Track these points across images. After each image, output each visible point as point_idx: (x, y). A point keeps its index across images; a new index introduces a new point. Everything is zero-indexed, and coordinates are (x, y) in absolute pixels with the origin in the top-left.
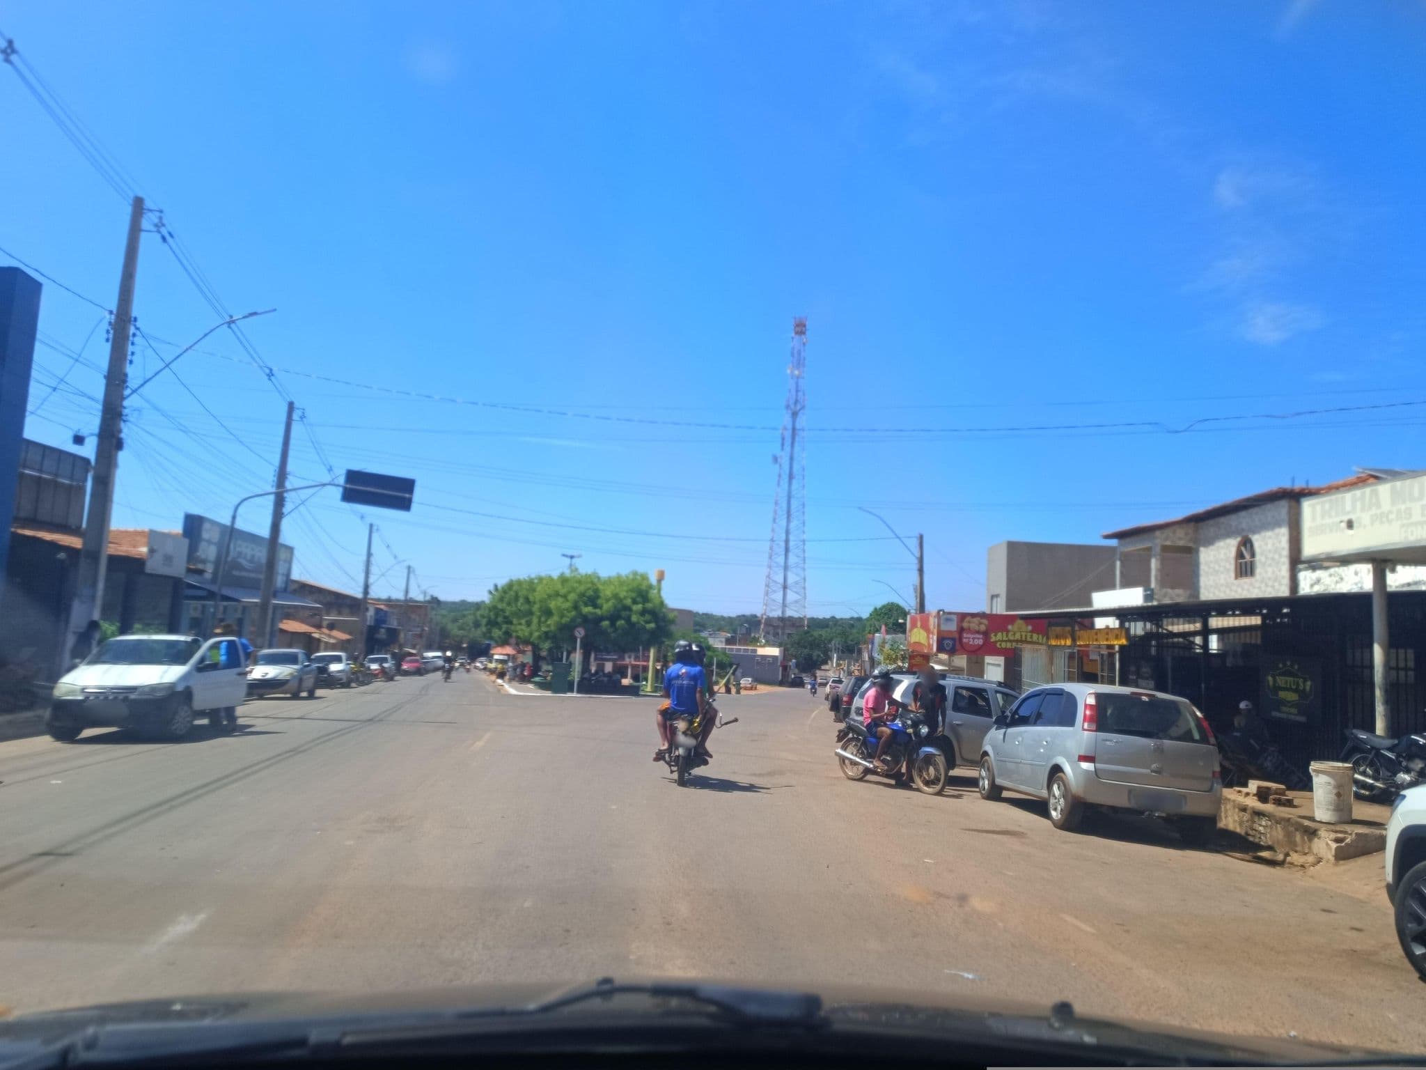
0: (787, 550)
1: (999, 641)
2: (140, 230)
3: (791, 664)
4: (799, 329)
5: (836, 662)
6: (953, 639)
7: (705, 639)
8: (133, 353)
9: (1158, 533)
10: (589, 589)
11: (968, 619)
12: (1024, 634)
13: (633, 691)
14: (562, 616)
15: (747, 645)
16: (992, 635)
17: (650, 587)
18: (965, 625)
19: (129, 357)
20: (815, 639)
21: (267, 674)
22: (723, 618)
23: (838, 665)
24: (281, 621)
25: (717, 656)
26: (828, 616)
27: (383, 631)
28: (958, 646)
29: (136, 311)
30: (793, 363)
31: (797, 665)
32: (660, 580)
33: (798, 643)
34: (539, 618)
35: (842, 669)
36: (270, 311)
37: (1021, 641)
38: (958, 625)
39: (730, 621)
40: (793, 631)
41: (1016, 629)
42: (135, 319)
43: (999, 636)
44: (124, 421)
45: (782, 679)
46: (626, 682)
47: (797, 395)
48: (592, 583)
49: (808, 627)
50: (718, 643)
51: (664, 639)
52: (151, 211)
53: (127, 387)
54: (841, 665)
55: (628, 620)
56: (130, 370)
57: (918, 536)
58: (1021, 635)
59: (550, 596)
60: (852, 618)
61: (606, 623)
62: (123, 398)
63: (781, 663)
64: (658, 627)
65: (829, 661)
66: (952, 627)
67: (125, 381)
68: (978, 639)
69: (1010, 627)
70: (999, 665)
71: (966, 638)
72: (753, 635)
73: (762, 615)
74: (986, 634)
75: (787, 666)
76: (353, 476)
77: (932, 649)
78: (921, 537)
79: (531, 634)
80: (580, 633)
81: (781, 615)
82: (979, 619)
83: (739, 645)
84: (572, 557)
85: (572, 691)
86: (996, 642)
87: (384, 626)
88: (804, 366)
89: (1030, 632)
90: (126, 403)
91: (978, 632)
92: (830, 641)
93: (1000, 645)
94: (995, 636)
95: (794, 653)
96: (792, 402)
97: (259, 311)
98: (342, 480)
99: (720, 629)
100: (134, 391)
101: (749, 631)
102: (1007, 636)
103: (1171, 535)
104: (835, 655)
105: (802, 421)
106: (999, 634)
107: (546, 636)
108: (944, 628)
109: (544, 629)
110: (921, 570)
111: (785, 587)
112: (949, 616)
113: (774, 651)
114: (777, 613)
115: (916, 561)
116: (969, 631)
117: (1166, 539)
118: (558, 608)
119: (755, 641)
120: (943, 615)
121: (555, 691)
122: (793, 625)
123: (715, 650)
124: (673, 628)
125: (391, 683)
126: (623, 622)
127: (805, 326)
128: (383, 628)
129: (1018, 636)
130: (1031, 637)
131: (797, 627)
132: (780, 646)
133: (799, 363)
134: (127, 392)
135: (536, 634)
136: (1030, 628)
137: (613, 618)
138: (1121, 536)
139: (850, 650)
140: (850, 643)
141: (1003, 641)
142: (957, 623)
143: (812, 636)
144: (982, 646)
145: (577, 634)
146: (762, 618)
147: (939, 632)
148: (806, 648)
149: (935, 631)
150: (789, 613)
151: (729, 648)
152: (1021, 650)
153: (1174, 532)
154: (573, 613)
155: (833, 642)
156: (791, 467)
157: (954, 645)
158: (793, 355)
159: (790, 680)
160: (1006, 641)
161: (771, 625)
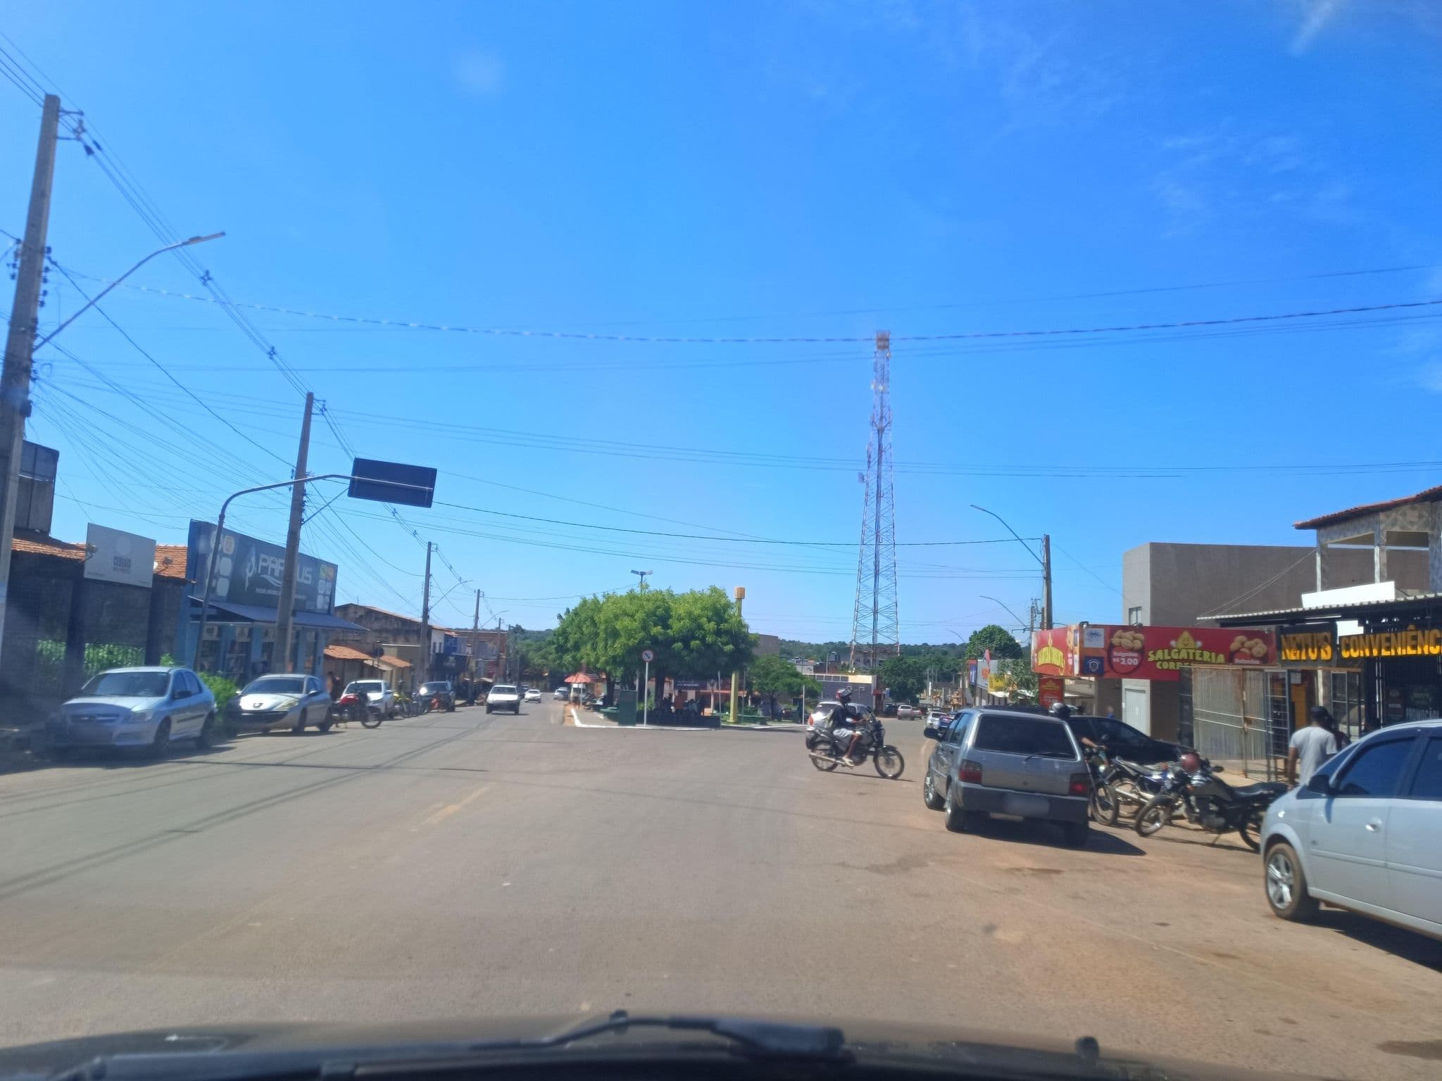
0: (877, 574)
1: (1159, 660)
2: (56, 137)
3: (884, 692)
4: (882, 344)
5: (932, 690)
6: (1100, 659)
7: (792, 665)
8: (45, 293)
9: (1382, 516)
10: (658, 607)
11: (1119, 633)
12: (1191, 652)
13: (714, 723)
14: (630, 637)
15: (838, 673)
16: (1150, 653)
17: (728, 606)
18: (1115, 641)
19: (41, 298)
20: (910, 666)
21: (261, 704)
22: (810, 646)
23: (934, 694)
24: (327, 647)
25: (806, 683)
26: (920, 643)
27: (452, 658)
28: (1107, 667)
29: (50, 240)
30: (876, 377)
31: (891, 694)
32: (740, 599)
33: (892, 670)
34: (606, 640)
35: (939, 697)
36: (216, 236)
37: (1188, 661)
38: (1105, 642)
39: (818, 648)
40: (884, 658)
41: (1180, 646)
42: (49, 250)
43: (1160, 654)
44: (34, 380)
45: (876, 708)
46: (708, 711)
47: (882, 411)
48: (664, 600)
49: (901, 653)
50: (806, 670)
51: (745, 664)
52: (68, 113)
53: (37, 336)
54: (937, 693)
55: (703, 639)
56: (42, 314)
57: (1042, 536)
58: (1188, 653)
59: (616, 617)
60: (945, 645)
61: (679, 645)
62: (32, 350)
63: (875, 690)
64: (738, 650)
65: (925, 691)
66: (1099, 643)
67: (34, 329)
68: (1133, 658)
69: (1173, 643)
70: (1143, 691)
71: (1116, 657)
72: (842, 663)
73: (851, 642)
74: (1142, 652)
75: (881, 694)
76: (361, 466)
77: (1072, 670)
78: (1047, 539)
79: (597, 660)
80: (648, 656)
81: (871, 642)
82: (1132, 632)
83: (829, 672)
84: (642, 574)
85: (641, 722)
86: (1155, 662)
87: (453, 653)
88: (888, 381)
89: (1200, 649)
90: (35, 356)
91: (1132, 650)
92: (925, 668)
93: (1161, 665)
94: (1154, 654)
95: (887, 681)
96: (877, 419)
97: (203, 235)
98: (348, 471)
99: (808, 657)
100: (46, 340)
101: (838, 659)
102: (1170, 655)
103: (1400, 518)
104: (930, 683)
105: (888, 438)
106: (1160, 653)
107: (615, 661)
108: (1087, 644)
109: (611, 653)
110: (1048, 579)
111: (875, 612)
112: (1094, 630)
113: (867, 679)
114: (867, 640)
115: (1041, 567)
116: (1120, 648)
117: (1393, 525)
118: (626, 629)
119: (845, 668)
120: (1085, 628)
121: (622, 723)
122: (885, 652)
123: (803, 677)
124: (755, 651)
125: (452, 714)
126: (698, 642)
127: (887, 340)
128: (452, 656)
129: (1183, 655)
130: (1202, 655)
131: (889, 654)
132: (872, 673)
133: (884, 379)
134: (37, 342)
135: (603, 659)
136: (1199, 644)
137: (686, 640)
138: (1320, 525)
139: (947, 677)
140: (945, 670)
141: (1163, 661)
142: (1105, 637)
143: (905, 663)
144: (1137, 667)
145: (645, 657)
146: (851, 645)
147: (1082, 650)
148: (899, 675)
149: (1077, 649)
150: (882, 639)
151: (818, 676)
152: (1190, 672)
153: (1404, 514)
154: (642, 634)
155: (928, 669)
156: (879, 486)
157: (1101, 666)
158: (876, 370)
159: (884, 709)
160: (1168, 661)
161: (861, 652)
